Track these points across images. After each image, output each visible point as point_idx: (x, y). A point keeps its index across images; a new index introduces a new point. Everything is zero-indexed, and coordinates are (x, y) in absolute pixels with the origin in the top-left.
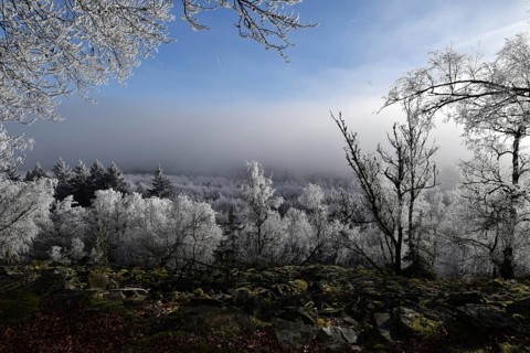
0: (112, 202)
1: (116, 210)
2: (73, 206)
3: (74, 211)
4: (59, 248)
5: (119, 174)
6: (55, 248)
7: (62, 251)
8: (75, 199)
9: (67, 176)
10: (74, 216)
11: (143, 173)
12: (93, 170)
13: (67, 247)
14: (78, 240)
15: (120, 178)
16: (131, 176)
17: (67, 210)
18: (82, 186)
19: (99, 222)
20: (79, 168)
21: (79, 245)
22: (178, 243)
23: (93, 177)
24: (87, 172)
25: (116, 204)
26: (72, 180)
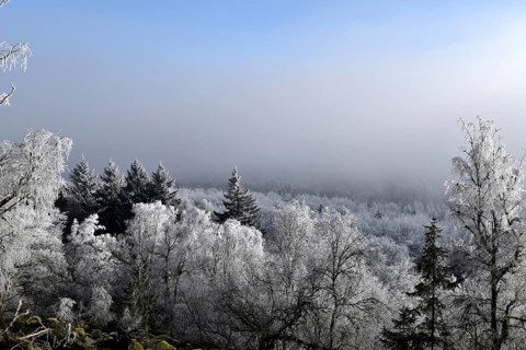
0: (160, 226)
1: (167, 241)
2: (97, 233)
3: (100, 242)
4: (71, 303)
5: (169, 185)
6: (65, 301)
7: (75, 308)
8: (101, 221)
9: (91, 187)
10: (98, 250)
11: (206, 186)
12: (130, 178)
13: (83, 301)
14: (102, 291)
15: (171, 190)
16: (186, 190)
17: (88, 239)
18: (113, 203)
19: (139, 261)
20: (109, 173)
21: (103, 299)
22: (303, 305)
23: (129, 188)
24: (121, 181)
25: (167, 230)
26: (98, 194)
